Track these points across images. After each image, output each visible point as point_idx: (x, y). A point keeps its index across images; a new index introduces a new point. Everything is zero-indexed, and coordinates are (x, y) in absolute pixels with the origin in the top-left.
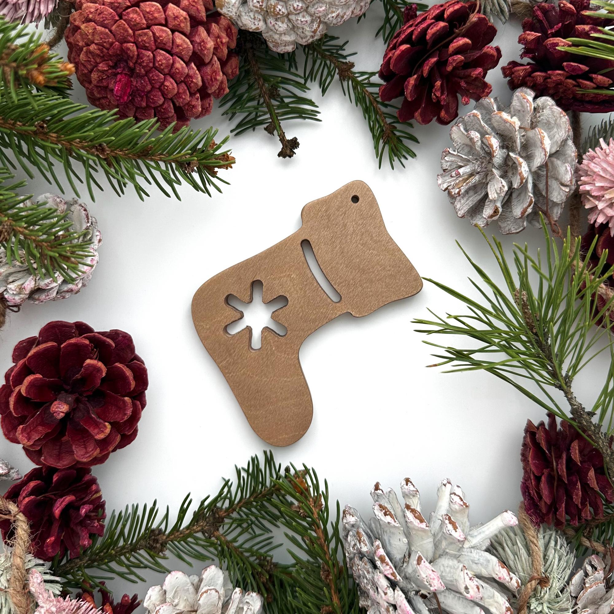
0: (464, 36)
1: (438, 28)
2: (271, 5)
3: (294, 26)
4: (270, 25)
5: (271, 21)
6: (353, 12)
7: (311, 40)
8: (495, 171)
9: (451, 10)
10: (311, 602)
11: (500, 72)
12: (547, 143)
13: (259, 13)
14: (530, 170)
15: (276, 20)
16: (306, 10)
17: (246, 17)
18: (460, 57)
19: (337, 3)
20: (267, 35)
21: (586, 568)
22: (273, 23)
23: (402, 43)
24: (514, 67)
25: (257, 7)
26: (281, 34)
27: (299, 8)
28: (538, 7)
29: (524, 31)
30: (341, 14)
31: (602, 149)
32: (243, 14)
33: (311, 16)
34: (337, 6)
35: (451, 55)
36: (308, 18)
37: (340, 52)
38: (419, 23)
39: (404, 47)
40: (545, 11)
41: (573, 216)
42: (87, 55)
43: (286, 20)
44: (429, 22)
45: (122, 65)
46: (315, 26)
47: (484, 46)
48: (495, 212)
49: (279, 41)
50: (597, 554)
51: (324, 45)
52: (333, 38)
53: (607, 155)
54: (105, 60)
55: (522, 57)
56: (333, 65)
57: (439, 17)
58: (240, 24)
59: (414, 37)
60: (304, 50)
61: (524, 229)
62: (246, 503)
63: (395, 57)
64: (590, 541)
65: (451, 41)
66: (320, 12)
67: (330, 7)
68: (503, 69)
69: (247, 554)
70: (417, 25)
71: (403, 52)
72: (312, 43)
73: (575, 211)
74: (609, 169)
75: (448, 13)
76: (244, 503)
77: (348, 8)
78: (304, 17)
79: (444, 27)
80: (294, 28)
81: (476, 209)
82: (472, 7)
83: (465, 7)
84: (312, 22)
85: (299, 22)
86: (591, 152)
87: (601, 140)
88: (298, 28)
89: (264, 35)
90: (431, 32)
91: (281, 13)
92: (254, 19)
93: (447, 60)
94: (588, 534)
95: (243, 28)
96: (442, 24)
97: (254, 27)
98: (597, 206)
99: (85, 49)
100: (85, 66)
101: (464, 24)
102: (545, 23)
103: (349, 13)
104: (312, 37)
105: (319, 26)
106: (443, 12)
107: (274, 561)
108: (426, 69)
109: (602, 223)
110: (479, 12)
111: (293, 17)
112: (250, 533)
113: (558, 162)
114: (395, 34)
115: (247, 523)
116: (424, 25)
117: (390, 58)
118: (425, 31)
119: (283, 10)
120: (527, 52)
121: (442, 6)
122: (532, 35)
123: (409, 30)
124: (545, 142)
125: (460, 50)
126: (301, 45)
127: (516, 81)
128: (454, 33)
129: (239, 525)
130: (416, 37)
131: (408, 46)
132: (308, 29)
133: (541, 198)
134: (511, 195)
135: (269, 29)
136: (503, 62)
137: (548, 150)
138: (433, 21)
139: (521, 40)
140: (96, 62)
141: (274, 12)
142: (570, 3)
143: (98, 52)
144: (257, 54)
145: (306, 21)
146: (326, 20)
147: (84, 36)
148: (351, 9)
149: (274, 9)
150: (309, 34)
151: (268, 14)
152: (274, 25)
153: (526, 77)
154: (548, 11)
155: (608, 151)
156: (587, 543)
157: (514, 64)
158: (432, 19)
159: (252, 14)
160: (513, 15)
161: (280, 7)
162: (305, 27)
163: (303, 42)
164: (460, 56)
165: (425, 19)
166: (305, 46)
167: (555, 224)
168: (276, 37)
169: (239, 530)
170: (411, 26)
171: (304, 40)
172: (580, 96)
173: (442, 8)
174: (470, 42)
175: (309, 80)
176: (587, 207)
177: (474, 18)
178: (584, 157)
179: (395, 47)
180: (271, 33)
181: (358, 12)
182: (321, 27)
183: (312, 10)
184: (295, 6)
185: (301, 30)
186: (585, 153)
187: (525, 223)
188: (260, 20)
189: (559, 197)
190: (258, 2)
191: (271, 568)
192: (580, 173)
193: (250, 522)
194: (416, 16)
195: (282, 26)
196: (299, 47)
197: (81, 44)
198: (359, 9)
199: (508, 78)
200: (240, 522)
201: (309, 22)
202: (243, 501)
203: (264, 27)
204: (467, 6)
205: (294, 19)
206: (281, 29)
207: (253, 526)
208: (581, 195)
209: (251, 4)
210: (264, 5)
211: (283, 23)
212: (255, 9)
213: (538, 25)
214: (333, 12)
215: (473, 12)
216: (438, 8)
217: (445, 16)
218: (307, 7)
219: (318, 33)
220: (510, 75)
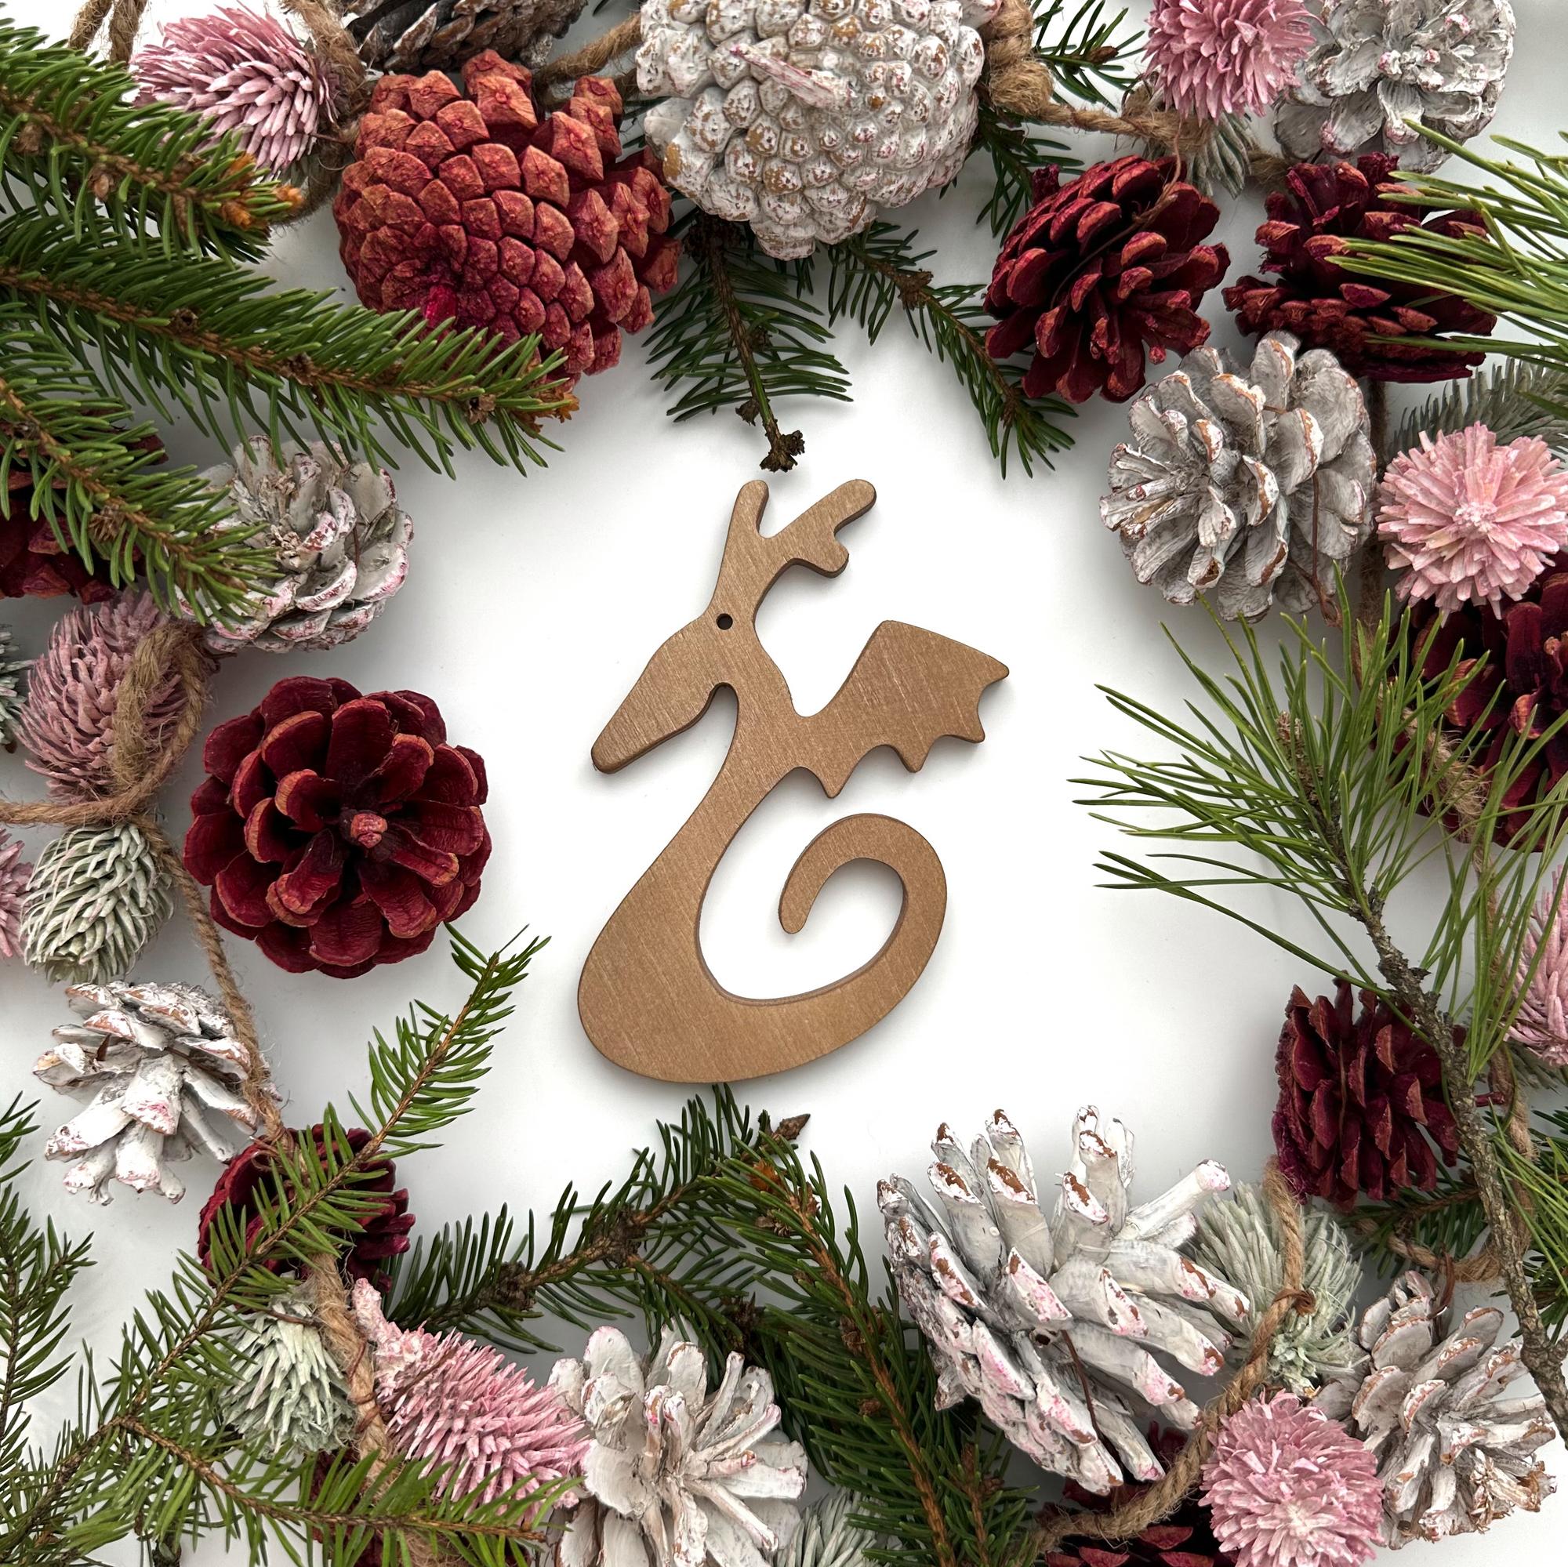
0: (1151, 229)
1: (1101, 214)
2: (772, 170)
3: (813, 210)
4: (767, 209)
5: (770, 201)
6: (929, 181)
7: (846, 235)
8: (1214, 492)
9: (1126, 177)
10: (831, 1396)
11: (1221, 298)
12: (1317, 438)
13: (747, 186)
14: (1282, 492)
15: (780, 199)
16: (839, 179)
17: (722, 194)
18: (1144, 272)
19: (899, 165)
20: (760, 226)
21: (1395, 1296)
22: (774, 204)
23: (1030, 245)
24: (1248, 289)
25: (744, 175)
26: (787, 227)
27: (826, 176)
28: (1297, 171)
29: (1271, 218)
30: (907, 186)
31: (1423, 452)
32: (716, 188)
33: (848, 190)
34: (900, 170)
35: (1127, 267)
36: (842, 196)
37: (902, 253)
38: (1062, 205)
39: (1033, 253)
40: (1310, 181)
41: (1367, 588)
42: (373, 249)
43: (799, 200)
44: (1082, 202)
45: (439, 268)
46: (855, 209)
47: (1193, 247)
48: (1210, 572)
49: (783, 239)
50: (1422, 1270)
51: (869, 241)
52: (888, 227)
53: (1432, 463)
54: (407, 258)
55: (1264, 268)
56: (888, 282)
57: (1102, 193)
58: (706, 204)
59: (1052, 233)
60: (830, 253)
61: (1268, 609)
62: (687, 1193)
63: (1015, 274)
64: (1407, 1244)
65: (1126, 240)
66: (866, 183)
67: (885, 174)
68: (1226, 292)
69: (699, 1295)
70: (1057, 210)
71: (1031, 263)
72: (845, 240)
73: (1371, 579)
74: (1435, 490)
75: (1120, 185)
76: (683, 1194)
77: (921, 173)
78: (833, 192)
79: (1111, 212)
80: (813, 213)
81: (1175, 569)
82: (1168, 169)
83: (1153, 170)
84: (850, 201)
85: (825, 202)
86: (1401, 458)
87: (1423, 435)
88: (821, 213)
89: (754, 228)
90: (1085, 222)
91: (790, 186)
92: (738, 197)
93: (1119, 276)
94: (1404, 1231)
95: (712, 213)
96: (1107, 207)
97: (736, 213)
98: (1411, 566)
99: (369, 235)
100: (369, 270)
101: (1152, 205)
102: (1311, 204)
103: (922, 182)
104: (849, 229)
105: (862, 210)
106: (1109, 182)
107: (756, 1305)
108: (1077, 296)
109: (1422, 601)
110: (1182, 178)
111: (812, 194)
112: (700, 1253)
113: (1338, 478)
114: (1014, 226)
115: (694, 1234)
116: (1072, 210)
117: (1007, 275)
118: (1073, 221)
119: (794, 181)
120: (1273, 260)
121: (1107, 169)
122: (1283, 228)
123: (1043, 220)
124: (1312, 436)
125: (1141, 259)
126: (825, 244)
127: (1251, 317)
128: (1131, 222)
129: (677, 1239)
130: (1058, 232)
131: (1042, 251)
132: (841, 215)
133: (1304, 552)
134: (1245, 543)
135: (763, 216)
136: (1230, 279)
137: (1318, 451)
138: (1090, 200)
139: (1262, 237)
140: (390, 262)
141: (776, 185)
142: (1359, 168)
143: (393, 242)
144: (730, 259)
145: (839, 202)
146: (877, 198)
147: (367, 209)
148: (926, 175)
149: (778, 178)
150: (842, 224)
151: (764, 187)
152: (774, 210)
153: (1270, 309)
154: (1316, 180)
155: (1433, 456)
156: (1401, 1247)
157: (1248, 282)
158: (1088, 196)
159: (732, 189)
160: (1251, 181)
161: (788, 175)
162: (835, 211)
163: (831, 239)
164: (1143, 269)
165: (1073, 197)
166: (831, 247)
167: (1329, 602)
168: (778, 230)
169: (678, 1248)
170: (1046, 211)
171: (832, 235)
172: (1376, 349)
173: (1108, 175)
174: (1164, 240)
175: (839, 313)
176: (1393, 566)
177: (1170, 192)
178: (1389, 467)
179: (1015, 254)
180: (768, 223)
181: (939, 179)
182: (866, 211)
183: (850, 180)
184: (818, 172)
185: (827, 218)
186: (1390, 461)
187: (1270, 599)
188: (748, 200)
189: (1338, 547)
190: (747, 165)
191: (751, 1319)
192: (1381, 499)
193: (699, 1232)
194: (1056, 188)
195: (791, 211)
196: (821, 247)
197: (361, 226)
198: (942, 172)
199: (1236, 311)
200: (676, 1232)
201: (843, 203)
202: (681, 1190)
203: (756, 212)
204: (1156, 168)
205: (815, 197)
206: (789, 217)
207: (706, 1238)
208: (1383, 543)
209: (732, 168)
210: (758, 170)
211: (792, 205)
212: (739, 178)
213: (1295, 205)
214: (891, 183)
215: (1170, 181)
216: (1099, 174)
217: (1114, 189)
218: (841, 175)
219: (861, 222)
220: (1241, 303)
